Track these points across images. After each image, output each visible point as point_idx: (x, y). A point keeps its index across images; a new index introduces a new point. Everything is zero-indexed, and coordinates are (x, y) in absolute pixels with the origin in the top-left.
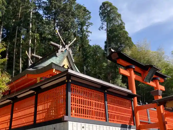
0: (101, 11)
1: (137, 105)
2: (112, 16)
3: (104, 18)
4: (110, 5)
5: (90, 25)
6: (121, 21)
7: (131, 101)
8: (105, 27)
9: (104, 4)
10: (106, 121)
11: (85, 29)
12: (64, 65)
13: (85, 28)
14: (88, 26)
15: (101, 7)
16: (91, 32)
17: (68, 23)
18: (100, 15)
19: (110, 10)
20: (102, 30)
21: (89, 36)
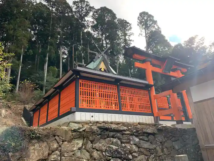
0: (139, 21)
2: (149, 23)
6: (158, 26)
9: (141, 14)
11: (127, 39)
12: (101, 68)
13: (127, 37)
15: (138, 18)
19: (147, 19)
21: (131, 44)
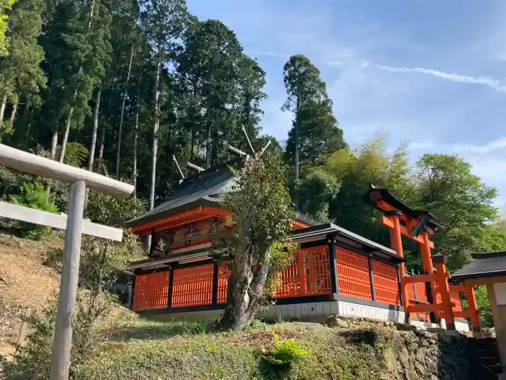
0: (287, 72)
1: (405, 275)
3: (292, 87)
4: (307, 63)
5: (263, 98)
6: (326, 96)
7: (397, 268)
8: (294, 106)
9: (293, 60)
10: (373, 299)
11: (252, 106)
13: (252, 102)
14: (257, 99)
15: (287, 65)
16: (263, 112)
17: (227, 93)
18: (285, 81)
19: (304, 74)
20: (287, 111)
